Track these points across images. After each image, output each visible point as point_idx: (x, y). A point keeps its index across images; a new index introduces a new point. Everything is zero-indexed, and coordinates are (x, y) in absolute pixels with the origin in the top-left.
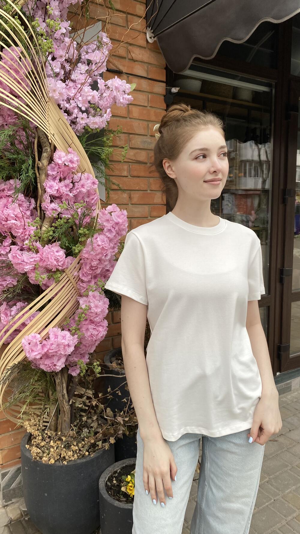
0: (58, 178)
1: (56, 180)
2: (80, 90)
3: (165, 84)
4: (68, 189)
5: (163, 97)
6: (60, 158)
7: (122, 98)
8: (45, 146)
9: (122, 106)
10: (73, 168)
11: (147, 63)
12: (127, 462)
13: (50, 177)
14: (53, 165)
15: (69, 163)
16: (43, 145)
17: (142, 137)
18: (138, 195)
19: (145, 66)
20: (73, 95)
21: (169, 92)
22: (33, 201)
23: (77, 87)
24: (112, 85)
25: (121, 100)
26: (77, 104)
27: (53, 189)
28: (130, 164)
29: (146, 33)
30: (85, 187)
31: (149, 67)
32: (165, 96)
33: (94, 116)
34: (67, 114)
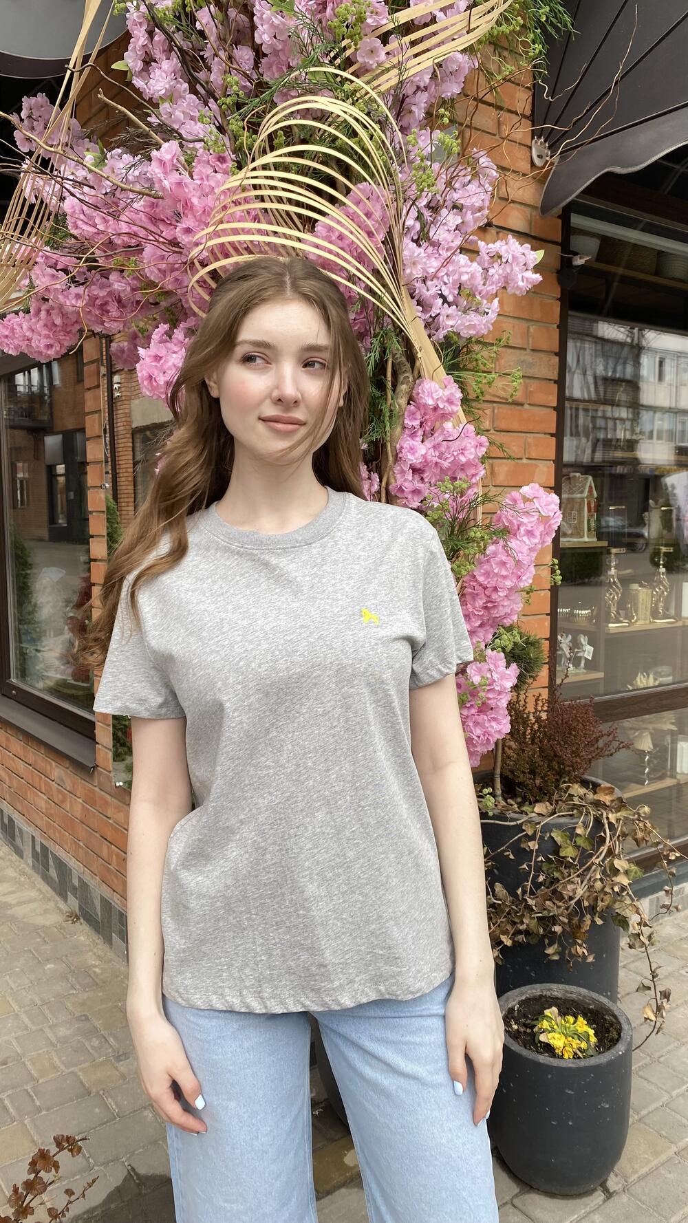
0: (420, 433)
1: (416, 436)
2: (448, 261)
3: (560, 247)
4: (437, 454)
5: (555, 274)
6: (431, 395)
7: (520, 277)
8: (405, 372)
9: (518, 293)
10: (451, 414)
11: (529, 206)
12: (529, 992)
13: (406, 430)
14: (412, 408)
15: (446, 404)
16: (400, 368)
17: (518, 351)
18: (506, 468)
19: (528, 210)
20: (432, 270)
21: (566, 264)
22: (375, 477)
23: (440, 255)
24: (507, 252)
25: (521, 283)
26: (440, 290)
27: (417, 455)
28: (495, 405)
29: (530, 148)
30: (466, 453)
31: (534, 213)
32: (558, 272)
33: (465, 312)
34: (421, 308)
